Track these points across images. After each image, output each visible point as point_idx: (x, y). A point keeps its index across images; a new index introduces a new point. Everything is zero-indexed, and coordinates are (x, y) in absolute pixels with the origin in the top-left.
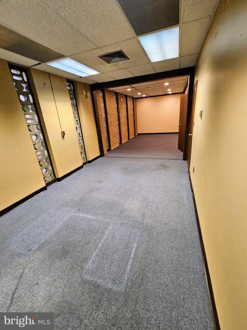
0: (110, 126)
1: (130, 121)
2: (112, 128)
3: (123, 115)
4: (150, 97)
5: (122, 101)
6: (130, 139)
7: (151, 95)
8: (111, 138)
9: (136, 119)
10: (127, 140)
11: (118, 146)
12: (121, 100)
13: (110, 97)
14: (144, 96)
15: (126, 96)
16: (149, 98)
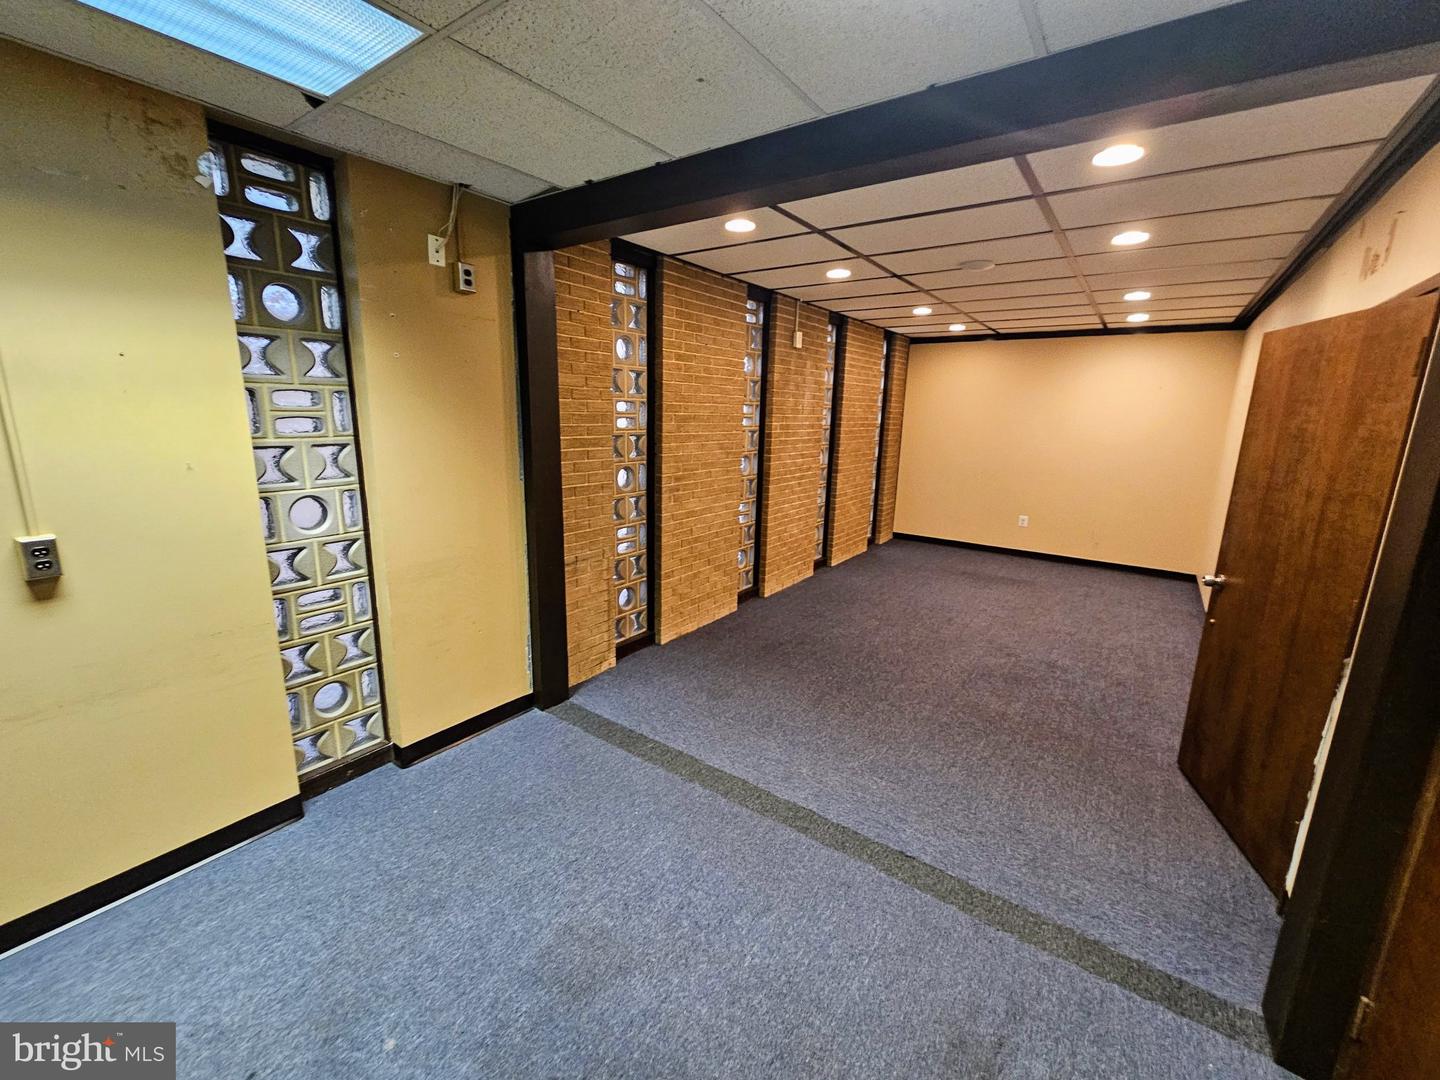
0: (672, 490)
1: (844, 462)
2: (693, 505)
3: (801, 427)
4: (999, 336)
5: (799, 344)
6: (834, 563)
7: (1003, 327)
8: (667, 563)
9: (890, 452)
10: (810, 573)
11: (725, 612)
12: (792, 338)
13: (708, 310)
14: (957, 328)
15: (840, 321)
16: (989, 342)
